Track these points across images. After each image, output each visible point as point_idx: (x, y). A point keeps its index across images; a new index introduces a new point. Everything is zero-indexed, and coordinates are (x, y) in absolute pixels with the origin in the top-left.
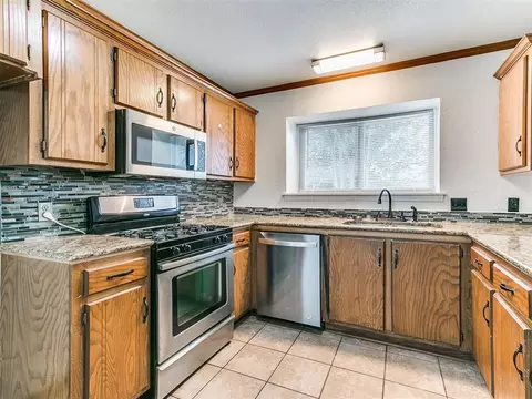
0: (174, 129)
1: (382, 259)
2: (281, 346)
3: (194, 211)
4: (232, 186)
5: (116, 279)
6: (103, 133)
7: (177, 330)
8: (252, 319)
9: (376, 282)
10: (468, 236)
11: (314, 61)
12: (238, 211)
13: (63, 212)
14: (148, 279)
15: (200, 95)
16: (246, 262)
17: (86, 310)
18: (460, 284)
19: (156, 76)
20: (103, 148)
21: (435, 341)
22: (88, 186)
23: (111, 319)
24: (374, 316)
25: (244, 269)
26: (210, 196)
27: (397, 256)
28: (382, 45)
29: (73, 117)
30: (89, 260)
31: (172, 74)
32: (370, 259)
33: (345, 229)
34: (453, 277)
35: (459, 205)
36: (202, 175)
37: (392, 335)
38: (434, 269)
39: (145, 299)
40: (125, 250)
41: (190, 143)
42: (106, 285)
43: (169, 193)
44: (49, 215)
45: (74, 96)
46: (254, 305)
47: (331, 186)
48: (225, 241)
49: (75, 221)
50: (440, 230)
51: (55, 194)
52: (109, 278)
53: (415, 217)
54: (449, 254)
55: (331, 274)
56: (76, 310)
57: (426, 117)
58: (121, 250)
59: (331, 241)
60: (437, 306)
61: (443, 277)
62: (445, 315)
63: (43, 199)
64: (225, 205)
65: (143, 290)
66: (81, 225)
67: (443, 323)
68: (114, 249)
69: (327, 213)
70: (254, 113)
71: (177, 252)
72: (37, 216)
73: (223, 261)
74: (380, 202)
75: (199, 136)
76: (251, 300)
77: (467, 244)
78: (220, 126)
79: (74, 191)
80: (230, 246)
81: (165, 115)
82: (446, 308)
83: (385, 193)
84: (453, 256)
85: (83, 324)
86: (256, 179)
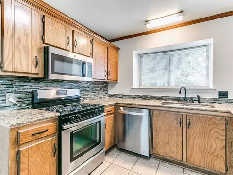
0: (75, 56)
1: (181, 123)
2: (128, 166)
3: (89, 96)
4: (108, 84)
5: (37, 135)
6: (36, 58)
7: (72, 159)
8: (115, 149)
9: (178, 135)
10: (230, 113)
11: (146, 21)
12: (110, 96)
13: (19, 98)
14: (57, 133)
15: (90, 40)
16: (112, 122)
17: (18, 153)
18: (226, 139)
19: (66, 30)
20: (36, 66)
21: (211, 169)
22: (33, 85)
23: (34, 156)
24: (177, 153)
25: (111, 125)
26: (97, 89)
27: (189, 122)
28: (182, 12)
29: (19, 50)
30: (21, 126)
31: (75, 29)
32: (175, 123)
33: (162, 107)
34: (221, 135)
35: (223, 95)
36: (91, 79)
37: (187, 163)
38: (210, 131)
39: (55, 144)
40: (43, 119)
41: (84, 63)
42: (31, 138)
43: (76, 88)
44: (11, 100)
45: (19, 39)
46: (116, 143)
47: (156, 84)
48: (100, 112)
49: (26, 102)
50: (214, 109)
51: (15, 89)
52: (33, 135)
53: (199, 101)
54: (220, 122)
55: (154, 130)
56: (13, 153)
57: (205, 49)
58: (40, 119)
59: (154, 112)
60: (212, 150)
61: (216, 135)
62: (217, 155)
63: (9, 91)
64: (104, 93)
65: (54, 140)
66: (29, 104)
67: (215, 160)
68: (36, 119)
69: (153, 97)
70: (118, 49)
71: (73, 119)
72: (5, 100)
73: (100, 122)
74: (180, 93)
75: (89, 60)
76: (114, 140)
77: (230, 117)
78: (100, 55)
79: (26, 87)
80: (103, 114)
81: (71, 49)
82: (217, 152)
83: (183, 88)
84: (221, 123)
85: (17, 160)
86: (119, 81)
